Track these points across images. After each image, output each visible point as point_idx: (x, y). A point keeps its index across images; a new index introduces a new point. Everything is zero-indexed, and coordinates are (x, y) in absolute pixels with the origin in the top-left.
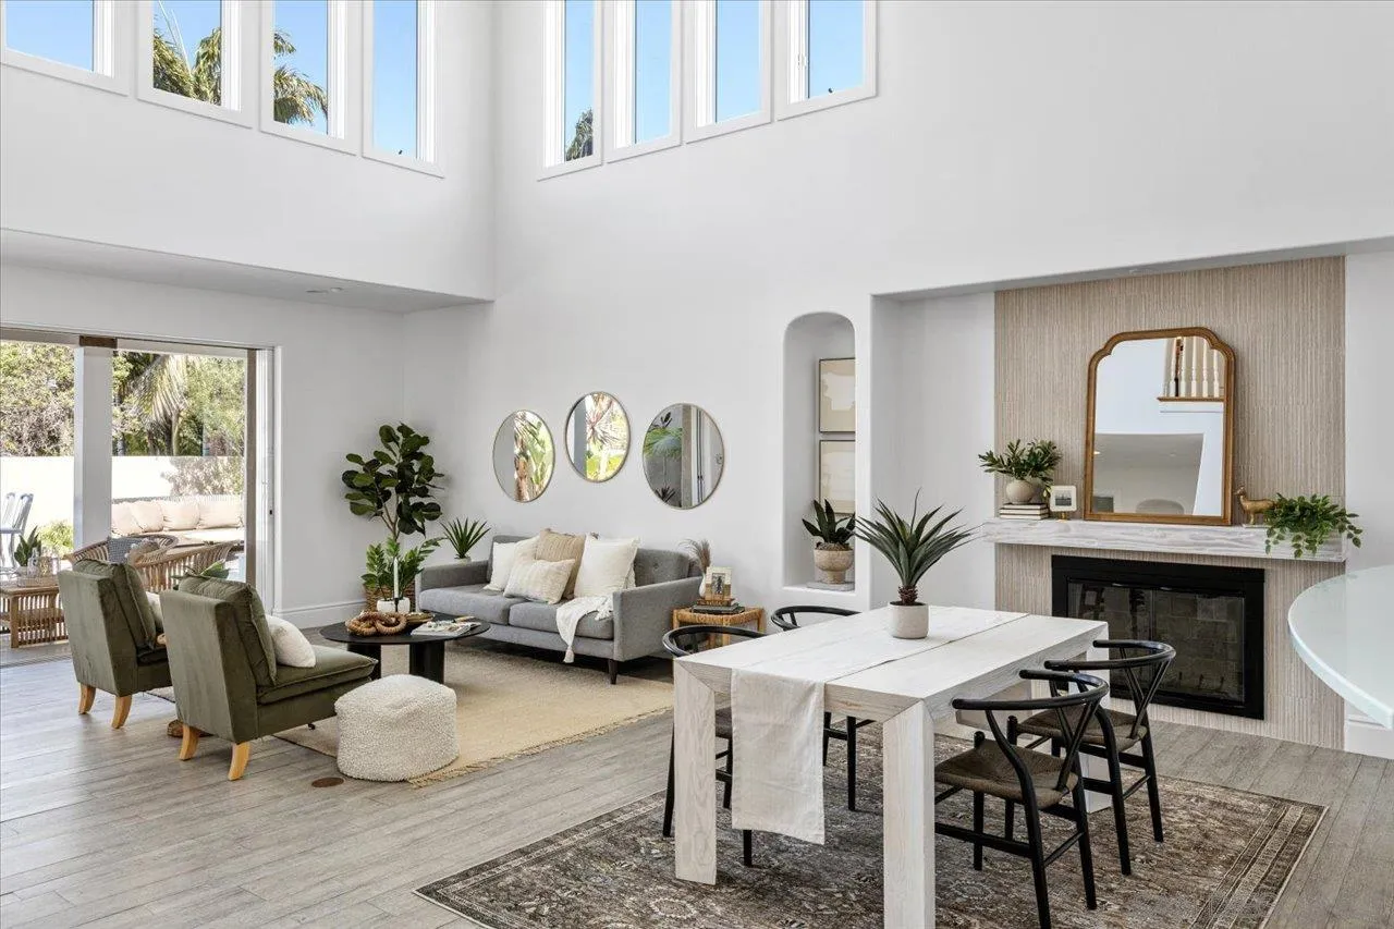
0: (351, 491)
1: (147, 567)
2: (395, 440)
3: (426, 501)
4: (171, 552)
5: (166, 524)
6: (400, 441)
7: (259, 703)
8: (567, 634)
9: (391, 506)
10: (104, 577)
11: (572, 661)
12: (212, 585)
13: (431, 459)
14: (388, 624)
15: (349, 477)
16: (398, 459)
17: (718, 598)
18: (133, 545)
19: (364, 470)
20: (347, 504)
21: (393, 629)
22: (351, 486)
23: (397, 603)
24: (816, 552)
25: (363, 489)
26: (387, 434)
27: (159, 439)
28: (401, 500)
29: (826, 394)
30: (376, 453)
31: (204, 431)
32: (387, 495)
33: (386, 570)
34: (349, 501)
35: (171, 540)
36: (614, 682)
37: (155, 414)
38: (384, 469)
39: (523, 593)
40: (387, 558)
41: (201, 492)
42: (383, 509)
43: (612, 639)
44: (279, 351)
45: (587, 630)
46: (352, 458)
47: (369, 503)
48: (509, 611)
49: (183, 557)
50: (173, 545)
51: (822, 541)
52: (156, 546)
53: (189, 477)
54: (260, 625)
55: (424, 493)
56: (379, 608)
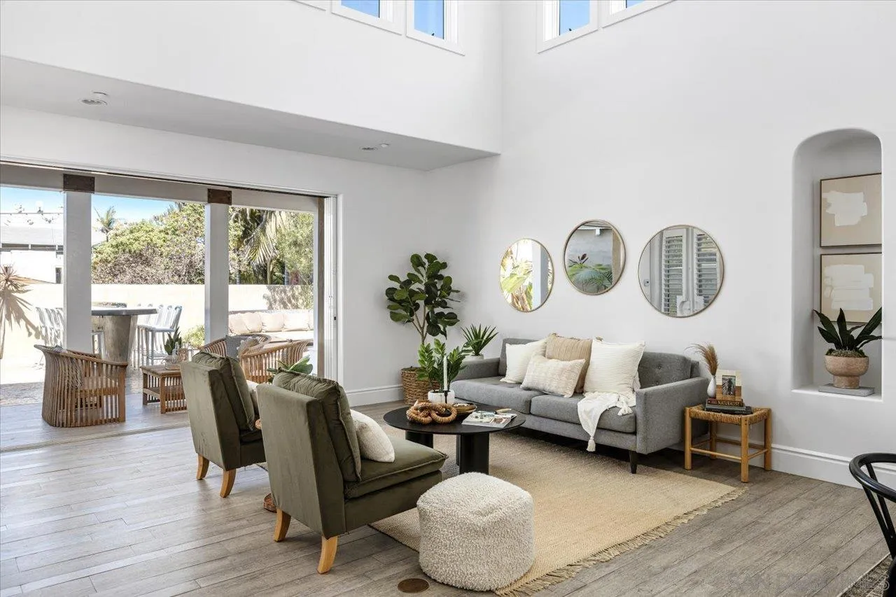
0: (391, 303)
1: (250, 357)
2: (422, 265)
3: (446, 311)
4: (267, 346)
5: (265, 328)
6: (426, 266)
7: (346, 498)
8: (590, 426)
9: (421, 314)
10: (214, 368)
11: (594, 450)
12: (301, 381)
13: (449, 279)
14: (440, 414)
15: (390, 292)
16: (425, 280)
17: (729, 398)
18: (242, 341)
19: (401, 287)
20: (387, 313)
21: (447, 418)
22: (391, 299)
23: (446, 395)
24: (829, 358)
25: (400, 302)
26: (416, 261)
27: (260, 275)
28: (427, 311)
29: (827, 211)
30: (409, 275)
31: (286, 268)
32: (417, 306)
33: (435, 365)
34: (390, 311)
35: (266, 338)
36: (634, 472)
37: (259, 259)
38: (415, 287)
39: (541, 387)
40: (436, 356)
41: (285, 307)
42: (414, 317)
43: (635, 433)
44: (341, 198)
45: (609, 423)
46: (392, 278)
47: (404, 313)
48: (531, 401)
49: (275, 350)
50: (268, 341)
51: (834, 348)
52: (256, 342)
53: (277, 298)
54: (347, 422)
55: (444, 305)
56: (430, 398)
